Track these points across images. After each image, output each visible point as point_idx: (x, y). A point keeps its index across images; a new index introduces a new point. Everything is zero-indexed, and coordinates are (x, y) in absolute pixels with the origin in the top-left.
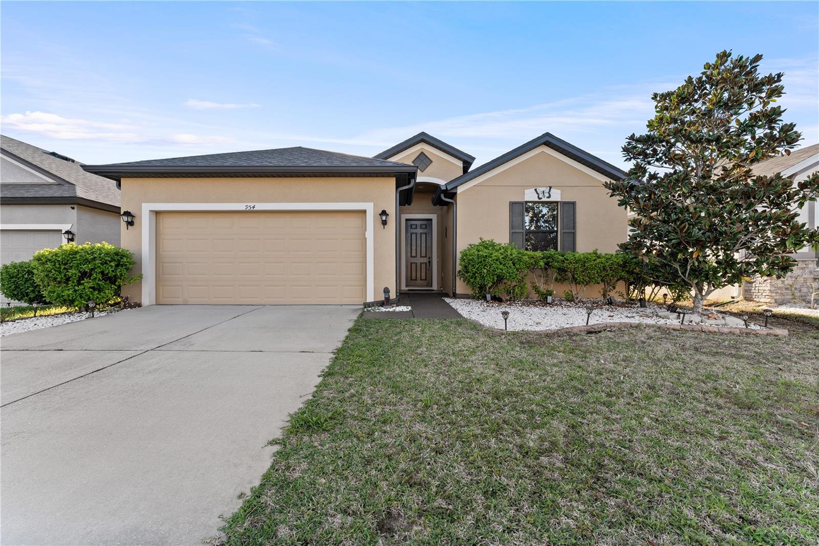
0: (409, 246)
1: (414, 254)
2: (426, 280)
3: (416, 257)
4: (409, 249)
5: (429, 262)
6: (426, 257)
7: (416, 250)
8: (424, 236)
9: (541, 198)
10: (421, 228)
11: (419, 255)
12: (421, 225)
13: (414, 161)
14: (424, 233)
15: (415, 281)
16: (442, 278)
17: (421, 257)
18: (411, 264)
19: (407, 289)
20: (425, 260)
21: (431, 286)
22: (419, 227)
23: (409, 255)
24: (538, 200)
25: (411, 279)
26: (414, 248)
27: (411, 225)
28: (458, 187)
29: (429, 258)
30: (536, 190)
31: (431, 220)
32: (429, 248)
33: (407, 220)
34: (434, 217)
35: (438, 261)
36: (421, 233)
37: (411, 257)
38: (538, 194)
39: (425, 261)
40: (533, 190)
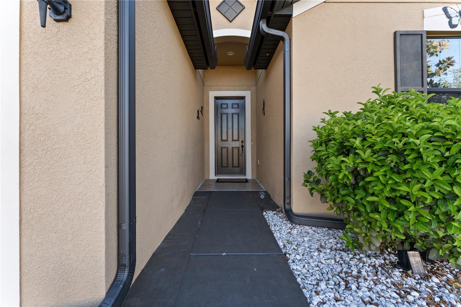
0: (219, 129)
1: (224, 138)
2: (238, 166)
3: (227, 140)
4: (219, 132)
5: (242, 146)
6: (238, 140)
7: (227, 132)
8: (235, 117)
9: (456, 26)
10: (232, 107)
11: (230, 139)
12: (233, 104)
13: (219, 7)
14: (235, 114)
15: (227, 168)
16: (258, 166)
17: (233, 140)
18: (222, 148)
19: (216, 178)
20: (237, 144)
21: (245, 174)
22: (230, 106)
23: (219, 138)
24: (448, 29)
25: (222, 166)
26: (225, 130)
27: (222, 104)
28: (294, 5)
29: (242, 142)
30: (445, 10)
31: (243, 98)
32: (241, 130)
33: (216, 98)
34: (247, 94)
35: (252, 145)
36: (233, 114)
37: (222, 140)
38: (449, 17)
39: (238, 146)
40: (439, 10)
